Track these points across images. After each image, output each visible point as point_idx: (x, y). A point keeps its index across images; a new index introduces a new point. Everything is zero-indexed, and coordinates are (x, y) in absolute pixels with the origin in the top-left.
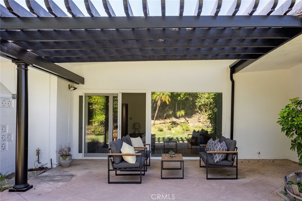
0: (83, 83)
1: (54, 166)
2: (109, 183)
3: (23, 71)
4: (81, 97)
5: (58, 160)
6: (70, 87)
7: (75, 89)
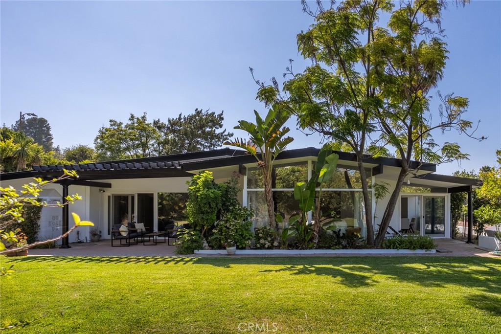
0: (111, 187)
1: (88, 241)
2: (112, 246)
3: (66, 189)
4: (109, 197)
5: (90, 237)
6: (100, 191)
7: (104, 191)
